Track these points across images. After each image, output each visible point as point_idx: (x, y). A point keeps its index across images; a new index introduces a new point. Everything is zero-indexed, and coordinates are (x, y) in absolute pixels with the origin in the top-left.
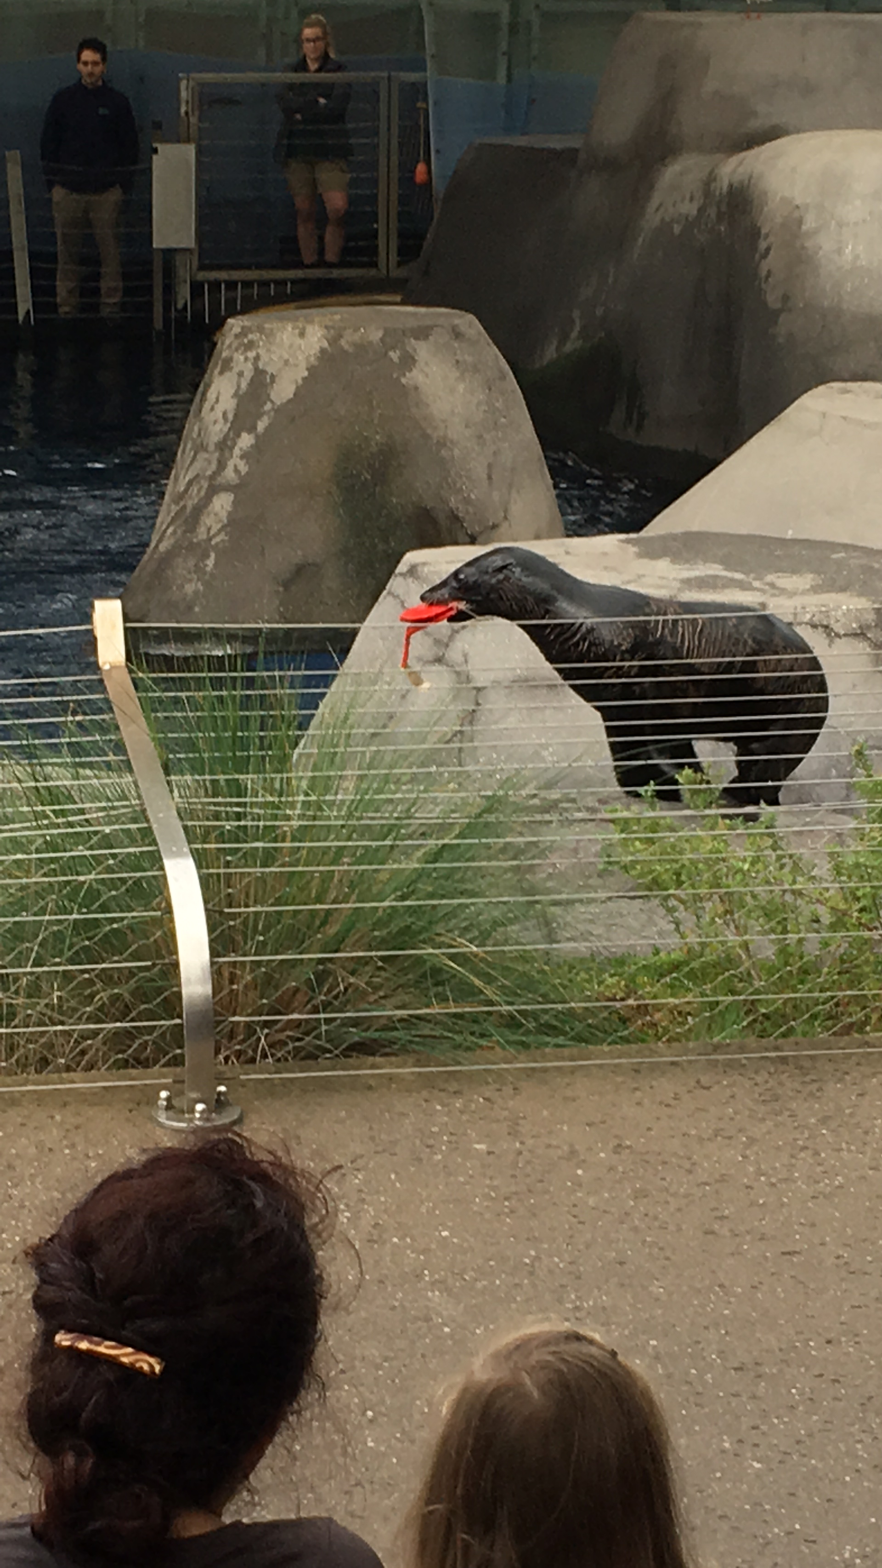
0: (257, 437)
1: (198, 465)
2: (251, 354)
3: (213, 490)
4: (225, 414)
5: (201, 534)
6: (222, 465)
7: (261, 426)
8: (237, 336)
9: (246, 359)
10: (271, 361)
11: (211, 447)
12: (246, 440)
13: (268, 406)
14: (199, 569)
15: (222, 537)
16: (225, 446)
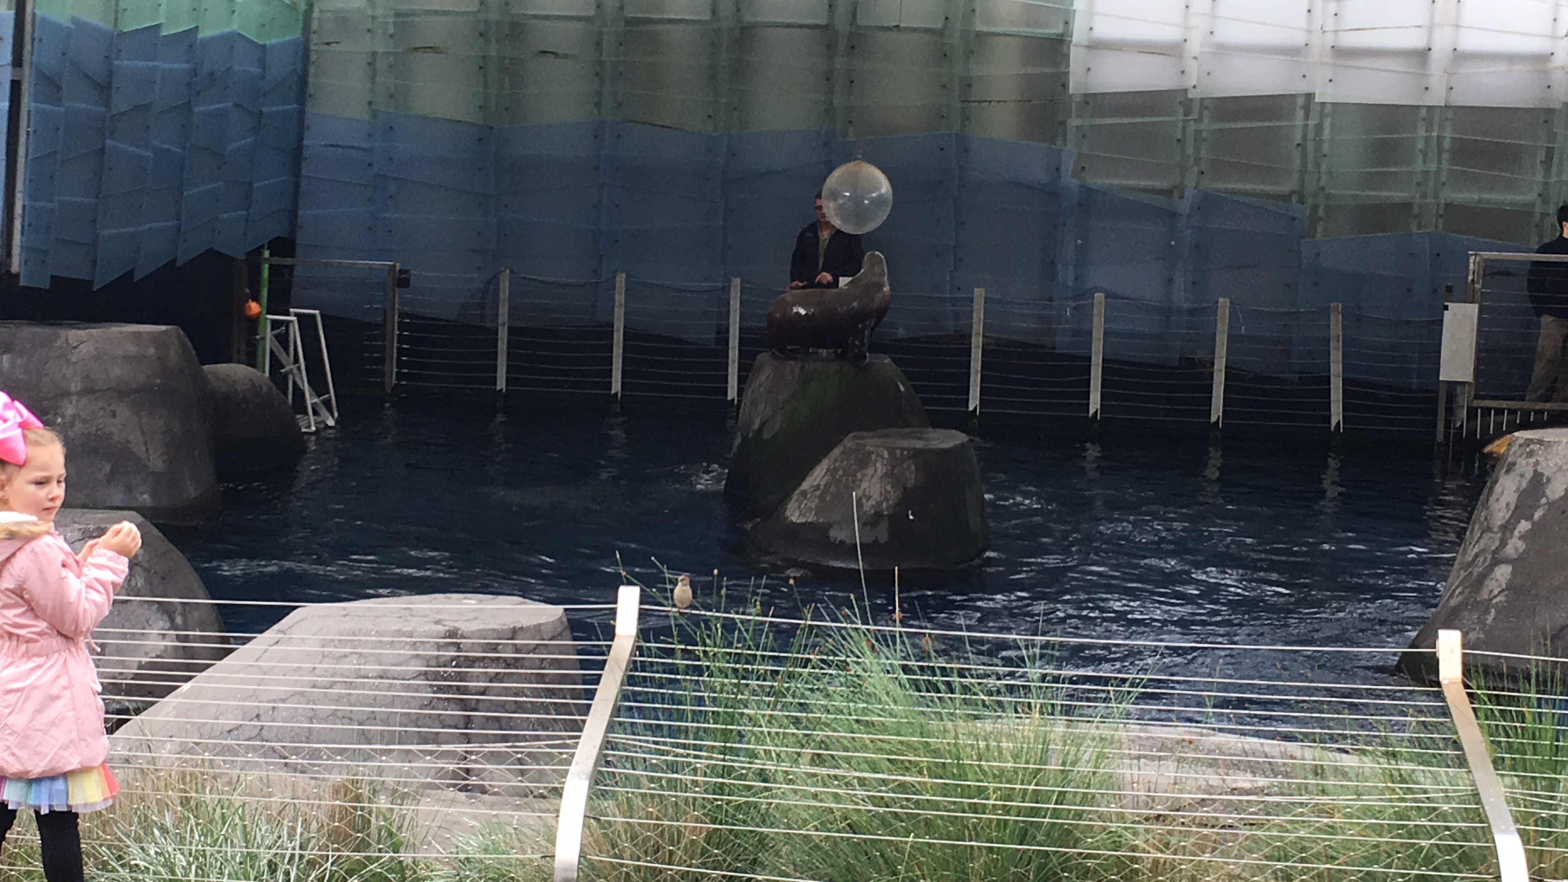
0: (1533, 524)
1: (1482, 545)
2: (1532, 460)
3: (1496, 562)
4: (1508, 505)
5: (1484, 595)
6: (1503, 543)
7: (1538, 515)
8: (1520, 446)
9: (1528, 464)
10: (1548, 466)
11: (1496, 530)
12: (1524, 526)
13: (1544, 501)
14: (1482, 622)
15: (1501, 598)
16: (1507, 528)
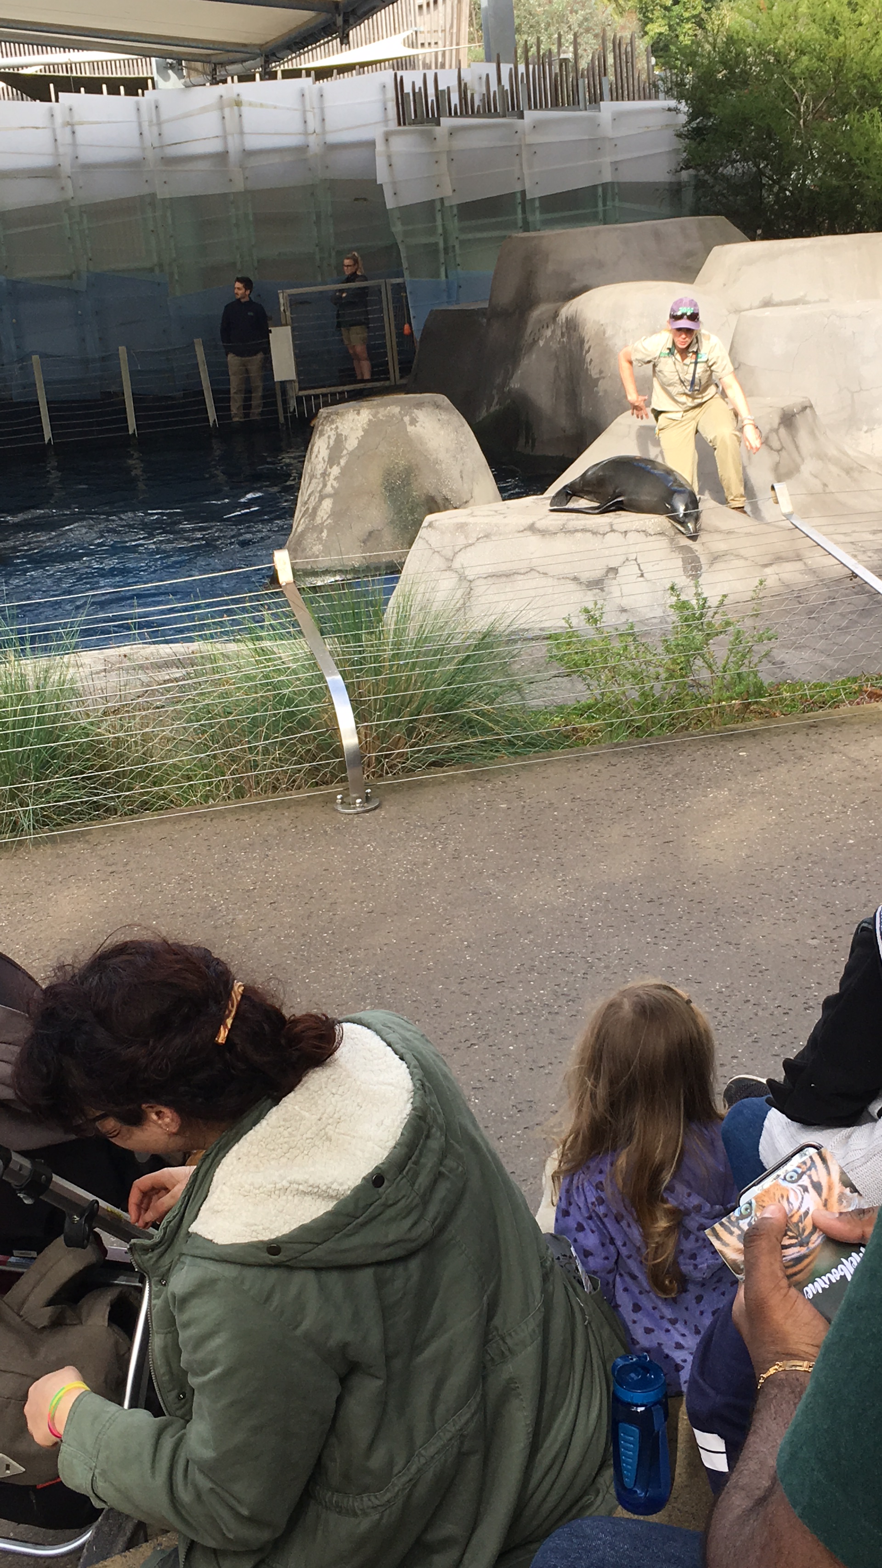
0: (341, 469)
1: (312, 486)
2: (333, 426)
3: (322, 498)
4: (323, 458)
5: (318, 520)
6: (325, 485)
7: (343, 462)
8: (325, 418)
9: (331, 429)
10: (344, 429)
11: (319, 476)
12: (335, 471)
13: (345, 452)
14: (319, 539)
15: (329, 521)
16: (325, 474)
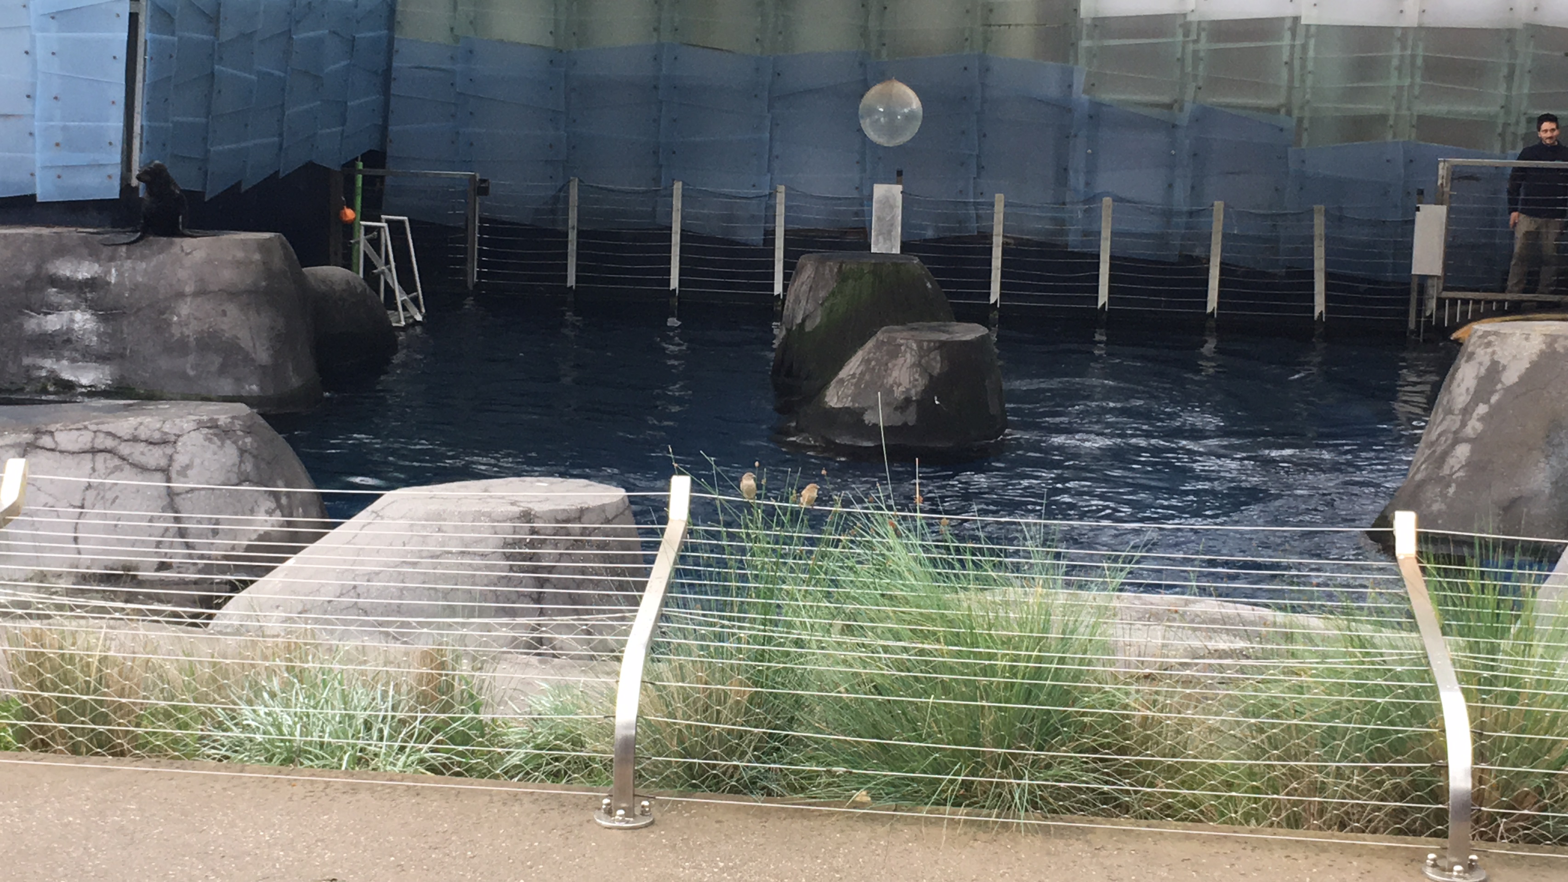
0: (1490, 407)
1: (1445, 424)
2: (1490, 350)
3: (1456, 442)
4: (1468, 389)
5: (1446, 471)
6: (1464, 424)
7: (1494, 399)
8: (1480, 337)
9: (1486, 353)
10: (1503, 355)
11: (1457, 412)
12: (1482, 409)
13: (1499, 386)
14: (1444, 496)
15: (1461, 474)
16: (1467, 411)
